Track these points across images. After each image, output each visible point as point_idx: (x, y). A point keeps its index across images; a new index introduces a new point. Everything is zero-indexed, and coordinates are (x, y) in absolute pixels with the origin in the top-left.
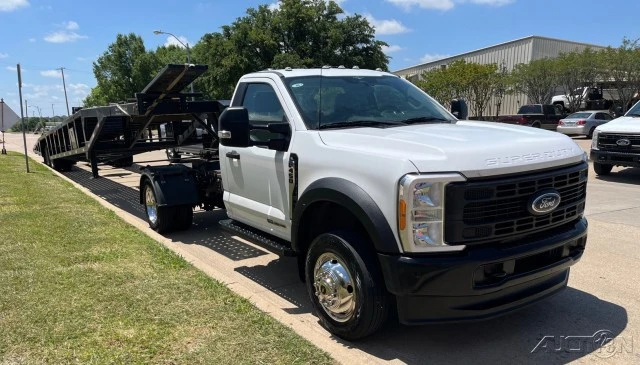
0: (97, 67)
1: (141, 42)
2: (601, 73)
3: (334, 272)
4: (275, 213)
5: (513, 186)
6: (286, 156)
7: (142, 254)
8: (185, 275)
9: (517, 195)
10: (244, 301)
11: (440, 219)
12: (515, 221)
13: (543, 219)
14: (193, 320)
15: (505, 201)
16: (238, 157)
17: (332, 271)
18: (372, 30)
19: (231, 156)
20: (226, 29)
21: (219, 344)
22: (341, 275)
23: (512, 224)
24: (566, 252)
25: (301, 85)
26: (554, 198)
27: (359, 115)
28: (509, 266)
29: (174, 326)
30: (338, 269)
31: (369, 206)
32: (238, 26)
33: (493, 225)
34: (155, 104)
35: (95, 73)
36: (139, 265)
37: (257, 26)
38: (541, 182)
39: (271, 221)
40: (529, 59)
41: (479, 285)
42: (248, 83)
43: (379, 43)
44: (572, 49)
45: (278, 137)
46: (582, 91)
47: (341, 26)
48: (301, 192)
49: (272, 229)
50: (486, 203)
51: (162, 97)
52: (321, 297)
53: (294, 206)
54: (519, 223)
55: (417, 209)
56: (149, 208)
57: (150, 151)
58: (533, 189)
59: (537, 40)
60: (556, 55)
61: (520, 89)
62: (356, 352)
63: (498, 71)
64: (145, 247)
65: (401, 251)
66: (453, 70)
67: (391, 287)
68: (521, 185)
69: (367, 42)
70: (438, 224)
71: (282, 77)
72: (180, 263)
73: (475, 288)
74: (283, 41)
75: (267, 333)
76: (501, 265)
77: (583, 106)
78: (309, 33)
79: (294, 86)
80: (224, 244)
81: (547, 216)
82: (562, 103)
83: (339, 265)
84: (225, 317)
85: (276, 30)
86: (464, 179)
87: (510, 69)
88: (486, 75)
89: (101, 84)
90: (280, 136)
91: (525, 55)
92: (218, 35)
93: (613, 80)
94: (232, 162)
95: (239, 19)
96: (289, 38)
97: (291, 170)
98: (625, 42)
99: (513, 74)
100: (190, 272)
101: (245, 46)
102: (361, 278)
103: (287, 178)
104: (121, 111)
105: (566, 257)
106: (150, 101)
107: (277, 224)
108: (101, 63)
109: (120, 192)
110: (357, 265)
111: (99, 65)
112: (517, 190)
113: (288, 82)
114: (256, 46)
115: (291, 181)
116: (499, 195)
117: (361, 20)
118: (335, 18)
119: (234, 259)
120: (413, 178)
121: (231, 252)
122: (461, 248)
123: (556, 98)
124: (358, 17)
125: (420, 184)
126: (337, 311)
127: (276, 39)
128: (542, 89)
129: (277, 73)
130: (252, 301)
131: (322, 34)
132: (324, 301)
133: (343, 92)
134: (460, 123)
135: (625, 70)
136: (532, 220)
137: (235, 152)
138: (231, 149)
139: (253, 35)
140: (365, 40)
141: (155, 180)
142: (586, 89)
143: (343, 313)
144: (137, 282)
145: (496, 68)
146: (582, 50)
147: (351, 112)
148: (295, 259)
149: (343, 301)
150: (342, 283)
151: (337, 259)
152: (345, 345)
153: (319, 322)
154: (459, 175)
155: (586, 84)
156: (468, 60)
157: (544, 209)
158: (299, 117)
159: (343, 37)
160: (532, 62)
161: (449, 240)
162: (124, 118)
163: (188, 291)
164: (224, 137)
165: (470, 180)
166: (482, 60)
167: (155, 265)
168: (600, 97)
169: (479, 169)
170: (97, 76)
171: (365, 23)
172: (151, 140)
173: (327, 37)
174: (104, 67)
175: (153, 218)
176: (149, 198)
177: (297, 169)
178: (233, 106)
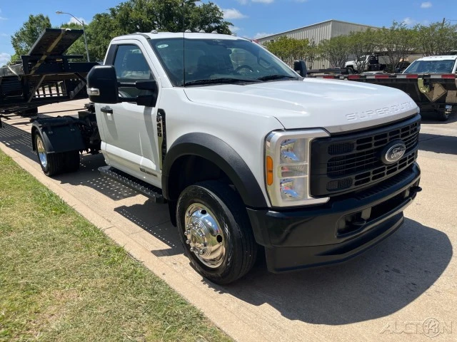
0: (14, 39)
1: (49, 20)
2: (378, 46)
3: (204, 222)
4: (147, 163)
5: (370, 139)
6: (154, 111)
7: (25, 201)
8: (64, 222)
9: (373, 147)
10: (119, 250)
11: (305, 173)
12: (371, 171)
13: (392, 167)
14: (62, 282)
15: (363, 153)
16: (111, 112)
17: (200, 220)
18: (221, 14)
19: (105, 111)
20: (113, 11)
21: (85, 315)
22: (210, 224)
23: (369, 174)
24: (407, 194)
25: (166, 46)
26: (401, 147)
27: (220, 73)
28: (366, 214)
29: (39, 292)
30: (207, 218)
31: (235, 162)
32: (121, 8)
33: (353, 176)
34: (38, 65)
35: (13, 44)
36: (20, 215)
37: (136, 9)
38: (392, 133)
39: (143, 170)
40: (330, 37)
41: (342, 233)
42: (118, 45)
43: (226, 23)
44: (359, 29)
45: (146, 94)
46: (365, 58)
47: (199, 10)
48: (169, 146)
49: (144, 177)
50: (347, 157)
51: (44, 57)
52: (192, 245)
53: (163, 159)
54: (374, 172)
55: (284, 165)
56: (40, 154)
57: (51, 103)
58: (385, 141)
59: (335, 23)
60: (348, 34)
61: (324, 57)
62: (227, 297)
63: (309, 44)
64: (30, 193)
65: (269, 206)
66: (280, 43)
67: (259, 240)
68: (377, 138)
69: (218, 22)
70: (303, 179)
71: (148, 39)
72: (62, 209)
73: (339, 237)
74: (157, 20)
75: (138, 293)
76: (360, 213)
77: (366, 69)
78: (175, 14)
79: (160, 47)
80: (107, 184)
81: (395, 164)
82: (352, 66)
83: (207, 215)
84: (97, 274)
85: (150, 12)
86: (328, 135)
87: (317, 43)
88: (301, 47)
89: (17, 52)
90: (147, 93)
91: (326, 34)
92: (106, 15)
93: (386, 50)
94: (106, 117)
95: (122, 4)
96: (161, 18)
97: (159, 125)
98: (394, 24)
99: (320, 46)
100: (69, 220)
101: (127, 23)
102: (230, 229)
103: (156, 132)
104: (11, 72)
105: (407, 198)
106: (35, 62)
107: (148, 173)
108: (18, 36)
109: (23, 138)
110: (226, 217)
111: (16, 38)
112: (373, 142)
113: (154, 43)
114: (136, 24)
115: (159, 135)
116: (358, 148)
117: (213, 6)
118: (194, 5)
119: (115, 199)
120: (279, 135)
121: (113, 191)
122: (325, 200)
123: (348, 63)
124: (211, 4)
125: (285, 141)
126: (208, 257)
127: (151, 19)
128: (340, 57)
129: (144, 35)
130: (127, 249)
131: (186, 16)
132: (194, 248)
133: (204, 54)
134: (306, 80)
135: (394, 43)
136: (383, 169)
137: (109, 107)
138: (104, 105)
139: (133, 15)
140: (216, 21)
141: (42, 131)
142: (368, 57)
143: (213, 260)
144: (13, 235)
145: (308, 42)
146: (365, 30)
147: (213, 70)
148: (167, 205)
149: (214, 248)
150: (211, 231)
151: (206, 209)
152: (216, 290)
153: (191, 264)
154: (322, 131)
155: (367, 54)
156: (289, 36)
157: (395, 158)
158: (165, 76)
159: (200, 18)
160: (331, 39)
161: (315, 194)
162: (14, 77)
163: (63, 242)
164: (93, 94)
165: (333, 136)
166: (298, 37)
167: (36, 212)
168: (377, 62)
169: (341, 124)
170: (14, 46)
171: (216, 8)
172: (45, 96)
173: (189, 18)
174: (20, 40)
175: (44, 163)
176: (40, 146)
177: (164, 123)
178: (106, 64)
